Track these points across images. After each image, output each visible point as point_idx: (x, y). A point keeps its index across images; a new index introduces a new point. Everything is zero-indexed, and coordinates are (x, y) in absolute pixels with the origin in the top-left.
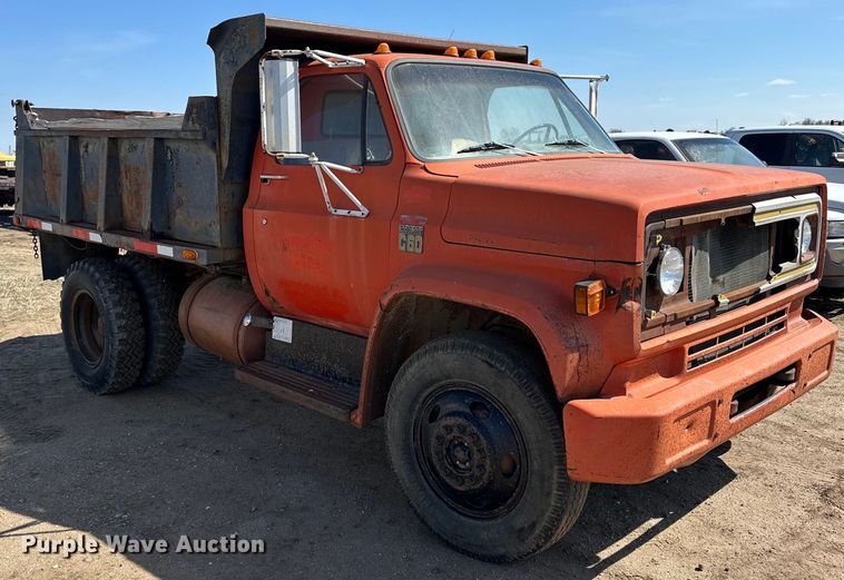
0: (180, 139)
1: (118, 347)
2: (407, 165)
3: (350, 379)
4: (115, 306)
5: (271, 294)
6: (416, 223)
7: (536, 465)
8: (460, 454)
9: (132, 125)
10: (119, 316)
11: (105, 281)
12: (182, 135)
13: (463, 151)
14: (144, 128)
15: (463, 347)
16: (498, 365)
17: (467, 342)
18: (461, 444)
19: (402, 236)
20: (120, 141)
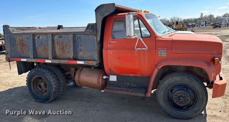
0: (85, 34)
1: (54, 89)
2: (156, 37)
3: (137, 87)
4: (52, 79)
5: (112, 70)
6: (164, 50)
7: (201, 97)
8: (182, 98)
9: (63, 31)
10: (54, 81)
11: (47, 73)
12: (86, 33)
13: (163, 33)
14: (68, 32)
15: (180, 75)
16: (190, 78)
17: (181, 74)
18: (182, 96)
19: (159, 53)
20: (54, 35)
